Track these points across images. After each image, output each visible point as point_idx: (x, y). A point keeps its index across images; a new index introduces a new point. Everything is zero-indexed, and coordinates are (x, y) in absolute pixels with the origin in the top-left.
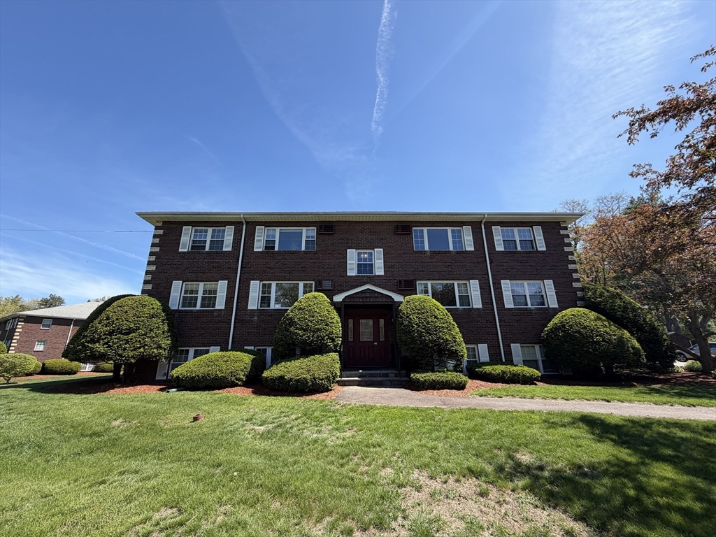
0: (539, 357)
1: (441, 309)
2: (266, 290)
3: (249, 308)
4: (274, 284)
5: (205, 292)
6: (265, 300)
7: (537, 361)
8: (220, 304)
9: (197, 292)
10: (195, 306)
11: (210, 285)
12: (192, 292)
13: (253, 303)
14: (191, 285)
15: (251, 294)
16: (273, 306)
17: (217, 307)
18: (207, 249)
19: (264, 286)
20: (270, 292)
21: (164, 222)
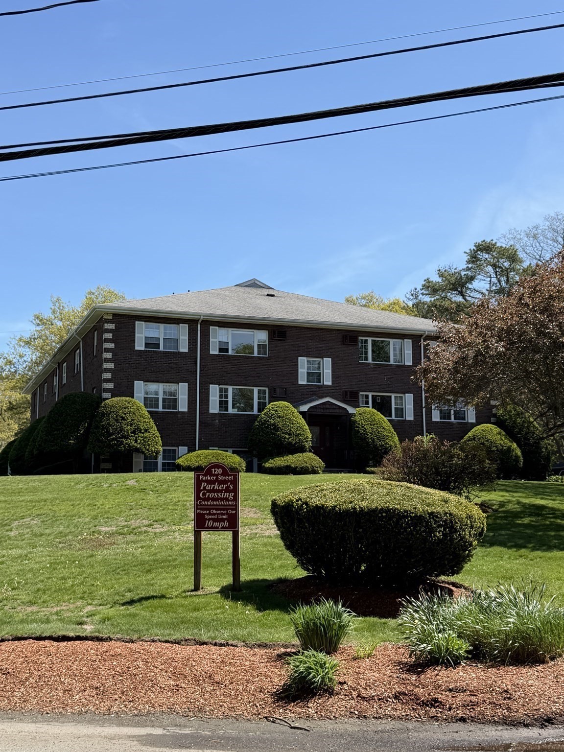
1: (383, 420)
2: (223, 394)
3: (210, 412)
4: (230, 389)
5: (164, 393)
6: (223, 404)
8: (183, 407)
9: (157, 393)
10: (158, 408)
12: (152, 393)
13: (214, 408)
14: (152, 386)
15: (211, 398)
16: (231, 410)
17: (181, 410)
18: (161, 349)
19: (221, 390)
20: (226, 397)
21: (114, 315)
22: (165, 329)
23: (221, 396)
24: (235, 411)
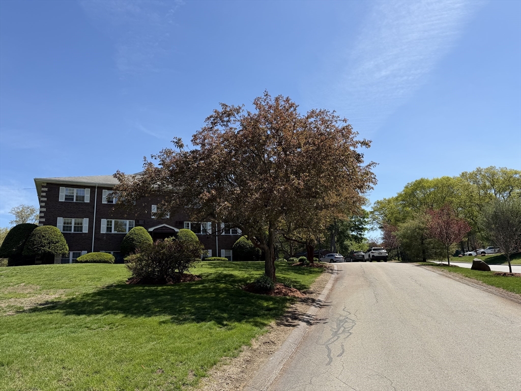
0: (231, 255)
1: (194, 235)
2: (109, 223)
3: (101, 232)
4: (113, 221)
5: (75, 224)
6: (109, 229)
7: (230, 257)
8: (85, 230)
9: (71, 223)
10: (71, 231)
11: (79, 220)
12: (68, 223)
13: (103, 230)
14: (68, 220)
15: (102, 226)
16: (113, 232)
17: (84, 232)
18: (75, 201)
19: (108, 221)
20: (111, 225)
21: (47, 183)
22: (77, 191)
23: (108, 225)
24: (116, 232)
